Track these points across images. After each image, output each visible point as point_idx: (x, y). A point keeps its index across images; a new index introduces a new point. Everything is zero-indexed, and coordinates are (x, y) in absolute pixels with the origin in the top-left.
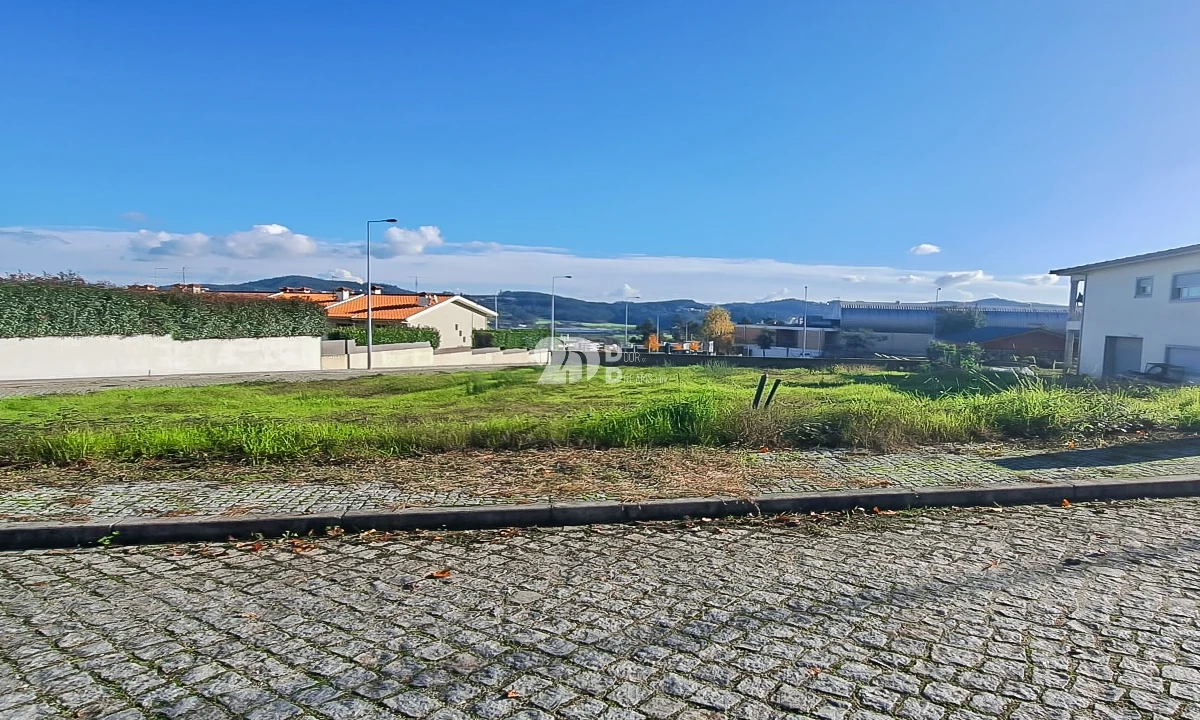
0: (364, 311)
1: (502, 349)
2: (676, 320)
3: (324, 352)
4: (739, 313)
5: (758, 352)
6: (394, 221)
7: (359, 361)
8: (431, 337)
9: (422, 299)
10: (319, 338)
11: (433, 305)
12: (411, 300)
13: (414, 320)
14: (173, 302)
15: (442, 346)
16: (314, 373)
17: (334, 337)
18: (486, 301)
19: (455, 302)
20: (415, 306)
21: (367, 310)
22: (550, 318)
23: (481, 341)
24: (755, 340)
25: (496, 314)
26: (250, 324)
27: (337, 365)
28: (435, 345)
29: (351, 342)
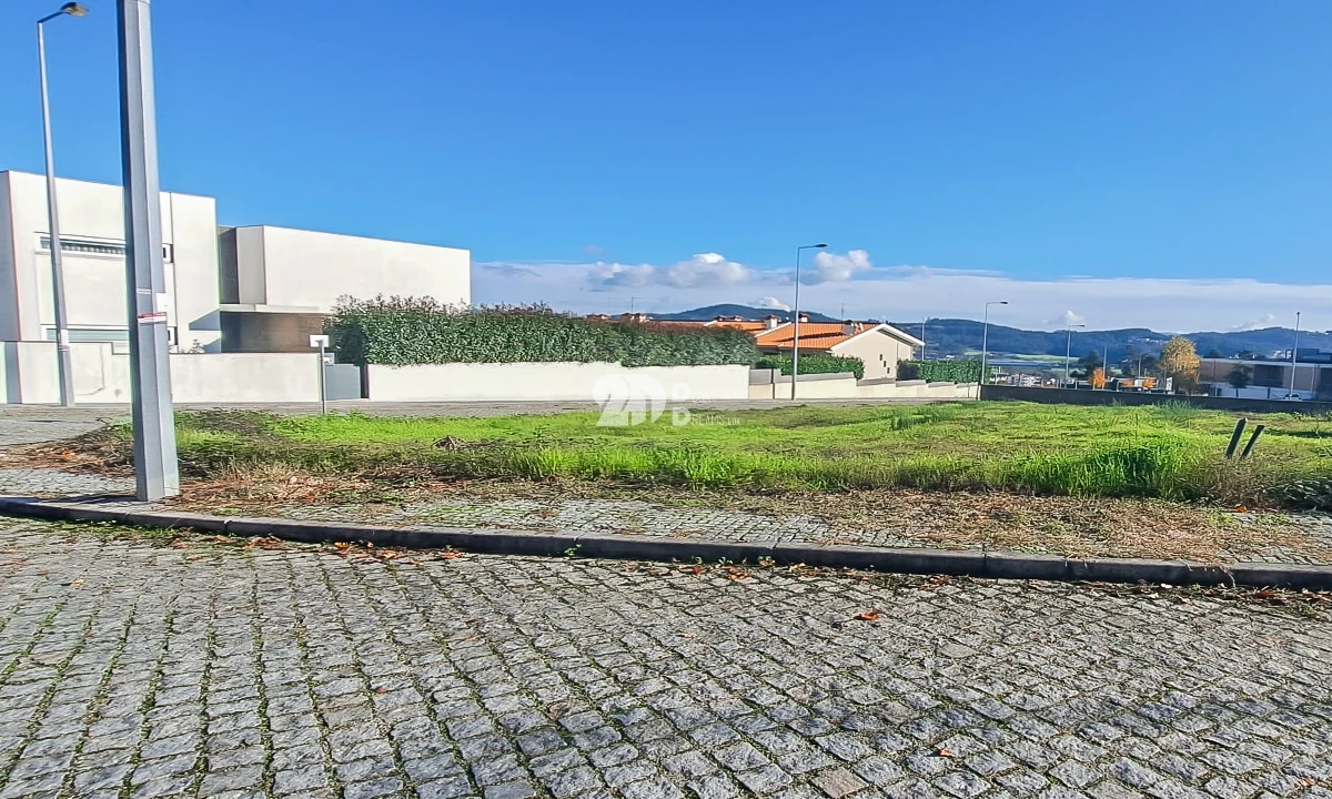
0: (790, 340)
1: (928, 382)
2: (1127, 352)
3: (751, 382)
4: (1207, 345)
5: (1229, 392)
6: (824, 246)
7: (783, 391)
8: (855, 367)
9: (848, 327)
10: (748, 367)
11: (858, 334)
12: (836, 328)
13: (840, 349)
14: (623, 331)
15: (867, 376)
16: (742, 402)
17: (761, 365)
18: (912, 329)
19: (881, 331)
20: (841, 334)
21: (793, 339)
22: (982, 349)
23: (906, 372)
24: (1226, 377)
25: (922, 344)
26: (688, 352)
27: (763, 394)
28: (859, 376)
29: (777, 372)
